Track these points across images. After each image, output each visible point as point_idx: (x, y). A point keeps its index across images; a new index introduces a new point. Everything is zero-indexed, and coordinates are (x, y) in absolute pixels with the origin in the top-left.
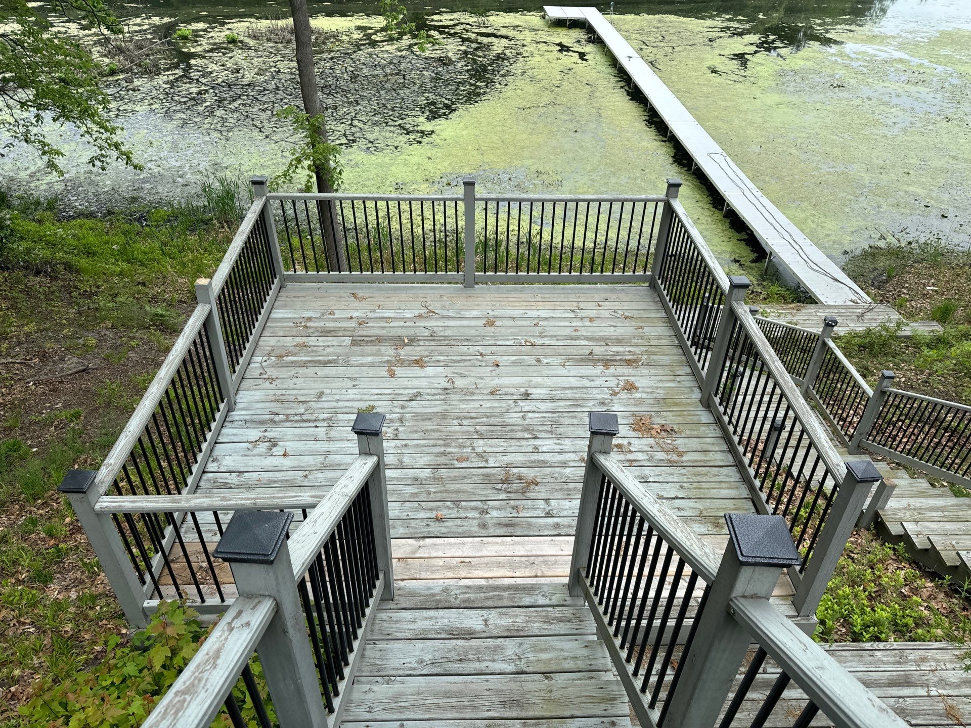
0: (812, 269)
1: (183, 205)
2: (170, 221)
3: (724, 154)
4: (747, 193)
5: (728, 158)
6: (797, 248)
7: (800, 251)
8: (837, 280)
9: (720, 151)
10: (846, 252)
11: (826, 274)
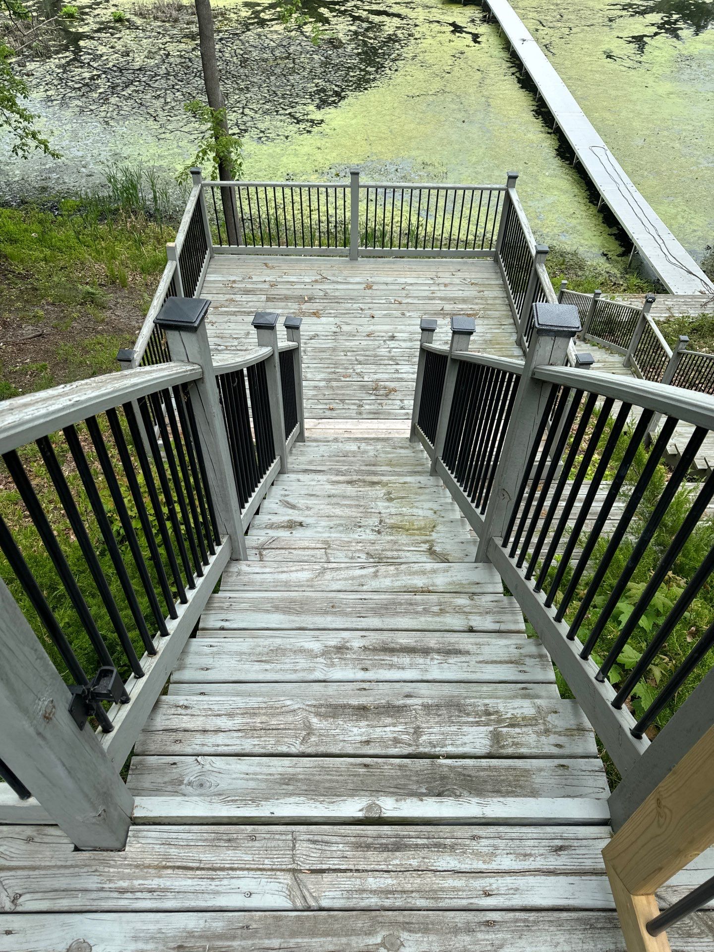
0: (670, 262)
1: (90, 195)
2: (79, 211)
3: (606, 148)
4: (622, 188)
5: (608, 152)
6: (660, 242)
7: (662, 245)
8: (691, 273)
9: (602, 144)
10: (708, 248)
11: (682, 267)
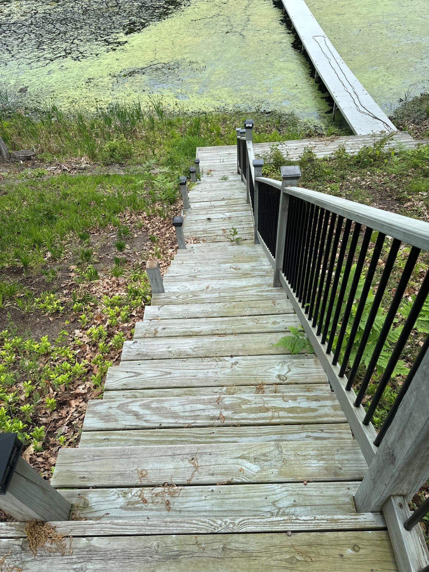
0: (360, 111)
3: (325, 36)
4: (333, 62)
5: (327, 39)
6: (354, 96)
7: (356, 100)
8: (376, 118)
9: (322, 33)
10: (401, 100)
11: (369, 114)
